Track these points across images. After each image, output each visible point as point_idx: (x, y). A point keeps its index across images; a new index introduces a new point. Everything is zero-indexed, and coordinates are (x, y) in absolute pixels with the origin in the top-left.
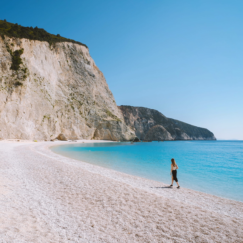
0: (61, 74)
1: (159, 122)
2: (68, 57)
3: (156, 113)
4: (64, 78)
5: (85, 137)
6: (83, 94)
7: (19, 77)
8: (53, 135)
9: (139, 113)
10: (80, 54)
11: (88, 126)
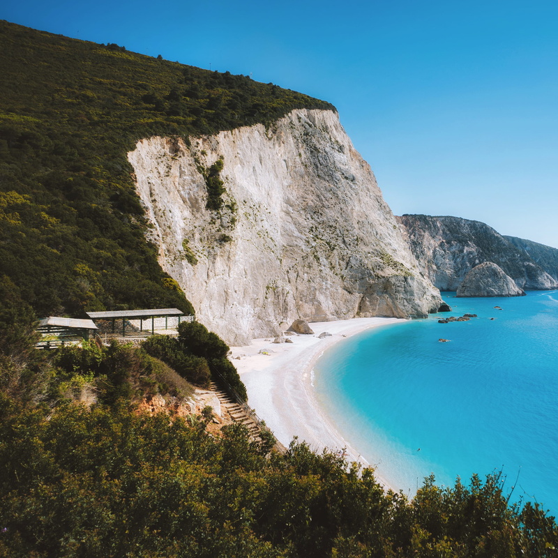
0: (290, 186)
1: (488, 249)
2: (300, 145)
3: (481, 228)
4: (295, 193)
5: (342, 315)
6: (334, 224)
7: (224, 224)
8: (284, 321)
9: (443, 231)
10: (323, 133)
11: (347, 290)
